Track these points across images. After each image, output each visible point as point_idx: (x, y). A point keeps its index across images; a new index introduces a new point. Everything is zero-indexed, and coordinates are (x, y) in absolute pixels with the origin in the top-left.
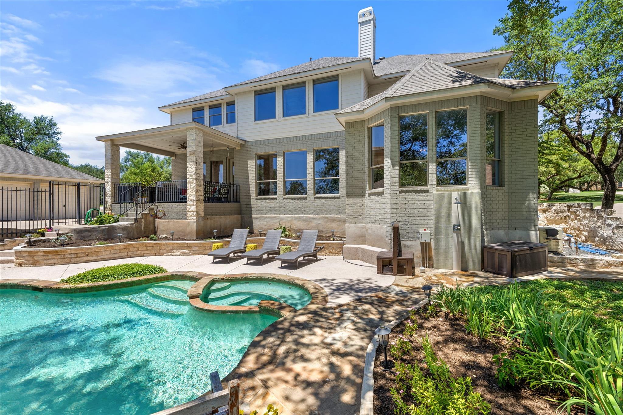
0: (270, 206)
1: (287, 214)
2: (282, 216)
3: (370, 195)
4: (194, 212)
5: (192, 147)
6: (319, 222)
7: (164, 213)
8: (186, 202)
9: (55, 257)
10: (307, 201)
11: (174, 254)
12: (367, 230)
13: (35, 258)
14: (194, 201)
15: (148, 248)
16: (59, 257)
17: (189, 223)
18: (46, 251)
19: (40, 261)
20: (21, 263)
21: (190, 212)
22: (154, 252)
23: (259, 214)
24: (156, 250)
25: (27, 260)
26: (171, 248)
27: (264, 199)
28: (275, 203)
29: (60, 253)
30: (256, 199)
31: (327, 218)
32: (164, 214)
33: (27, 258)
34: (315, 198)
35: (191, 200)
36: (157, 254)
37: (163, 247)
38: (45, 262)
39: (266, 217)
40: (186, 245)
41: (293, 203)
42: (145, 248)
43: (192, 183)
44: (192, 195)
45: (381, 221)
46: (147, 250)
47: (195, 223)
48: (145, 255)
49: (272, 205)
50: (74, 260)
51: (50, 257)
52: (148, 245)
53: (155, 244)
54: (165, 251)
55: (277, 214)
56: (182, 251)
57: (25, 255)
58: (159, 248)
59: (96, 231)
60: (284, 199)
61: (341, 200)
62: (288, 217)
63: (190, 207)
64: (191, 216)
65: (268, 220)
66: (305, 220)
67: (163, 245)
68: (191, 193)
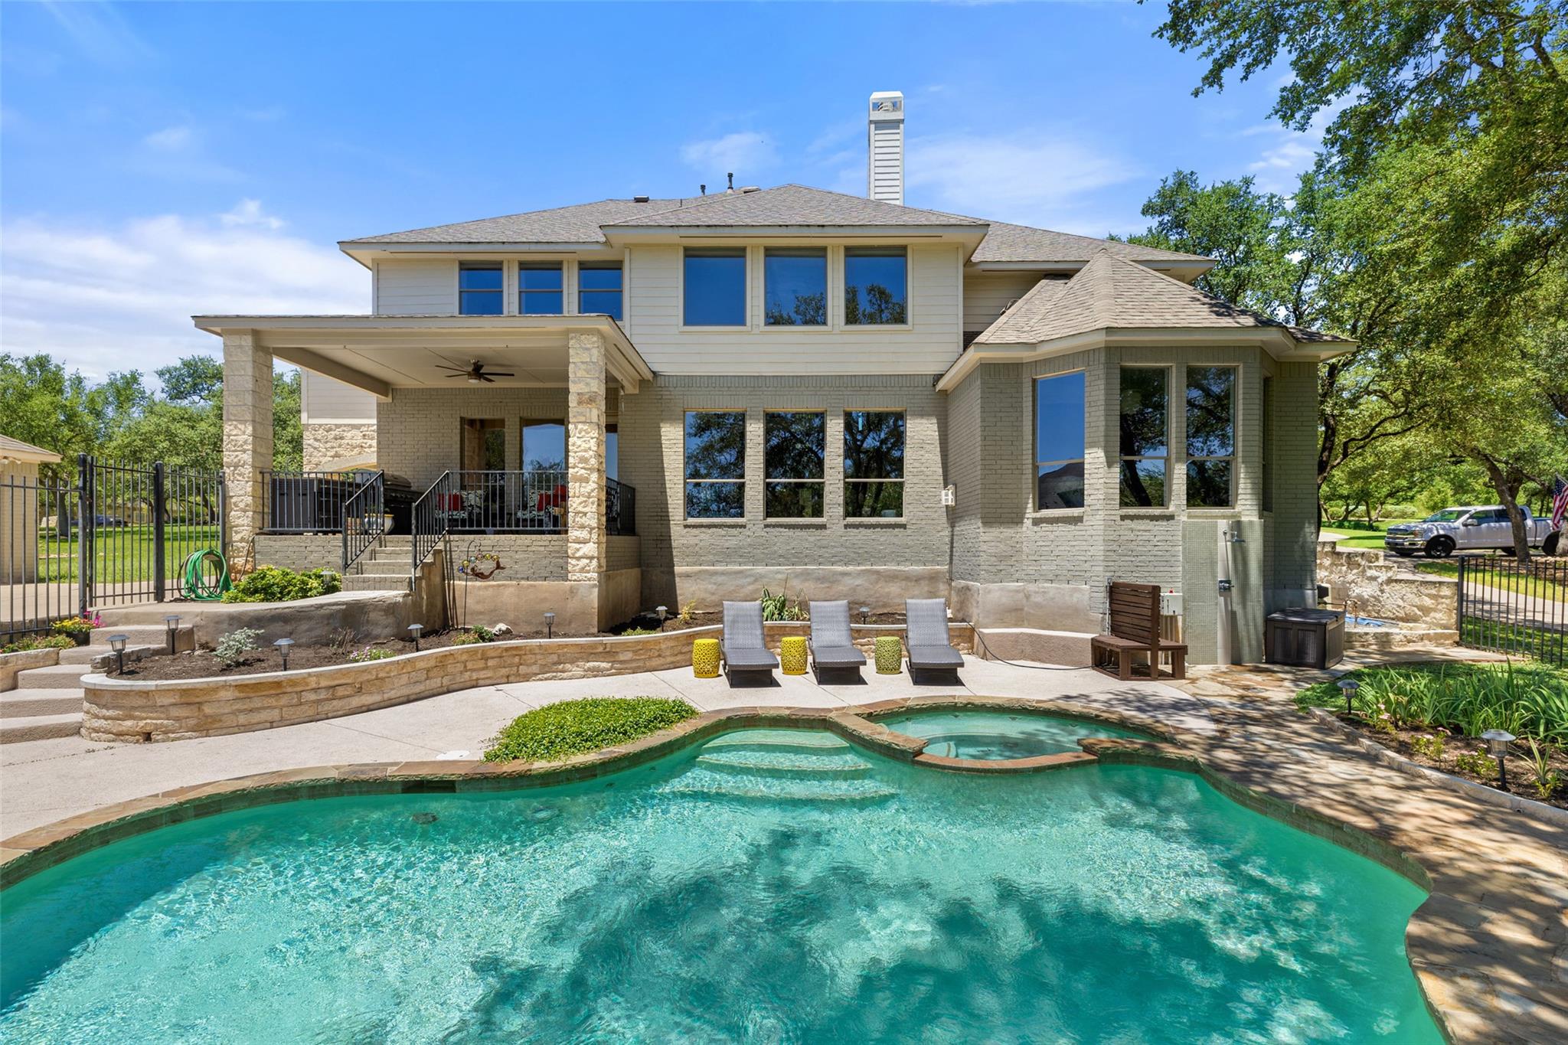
0: (727, 545)
1: (773, 565)
2: (760, 569)
3: (1036, 522)
4: (591, 558)
5: (587, 384)
6: (858, 582)
7: (498, 563)
8: (566, 532)
9: (273, 702)
10: (828, 532)
11: (565, 675)
12: (1027, 597)
13: (208, 710)
14: (592, 529)
15: (490, 663)
16: (284, 700)
17: (573, 591)
18: (246, 686)
19: (224, 718)
20: (148, 729)
21: (578, 559)
22: (504, 671)
23: (694, 564)
24: (510, 666)
25: (177, 719)
26: (555, 658)
27: (709, 526)
28: (741, 537)
29: (289, 690)
30: (686, 526)
31: (877, 572)
32: (498, 567)
33: (175, 712)
34: (846, 526)
35: (582, 527)
36: (511, 679)
37: (530, 658)
38: (242, 719)
39: (715, 573)
40: (601, 649)
41: (788, 534)
42: (481, 664)
43: (587, 480)
44: (585, 514)
45: (1075, 576)
46: (486, 668)
47: (596, 590)
48: (481, 682)
49: (732, 542)
50: (327, 707)
51: (257, 703)
52: (491, 654)
53: (507, 649)
54: (535, 669)
55: (745, 564)
56: (591, 664)
57: (167, 701)
58: (517, 660)
59: (310, 618)
60: (766, 526)
61: (909, 532)
62: (778, 572)
63: (577, 546)
64: (582, 570)
65: (720, 579)
66: (821, 579)
67: (531, 651)
68: (580, 509)
